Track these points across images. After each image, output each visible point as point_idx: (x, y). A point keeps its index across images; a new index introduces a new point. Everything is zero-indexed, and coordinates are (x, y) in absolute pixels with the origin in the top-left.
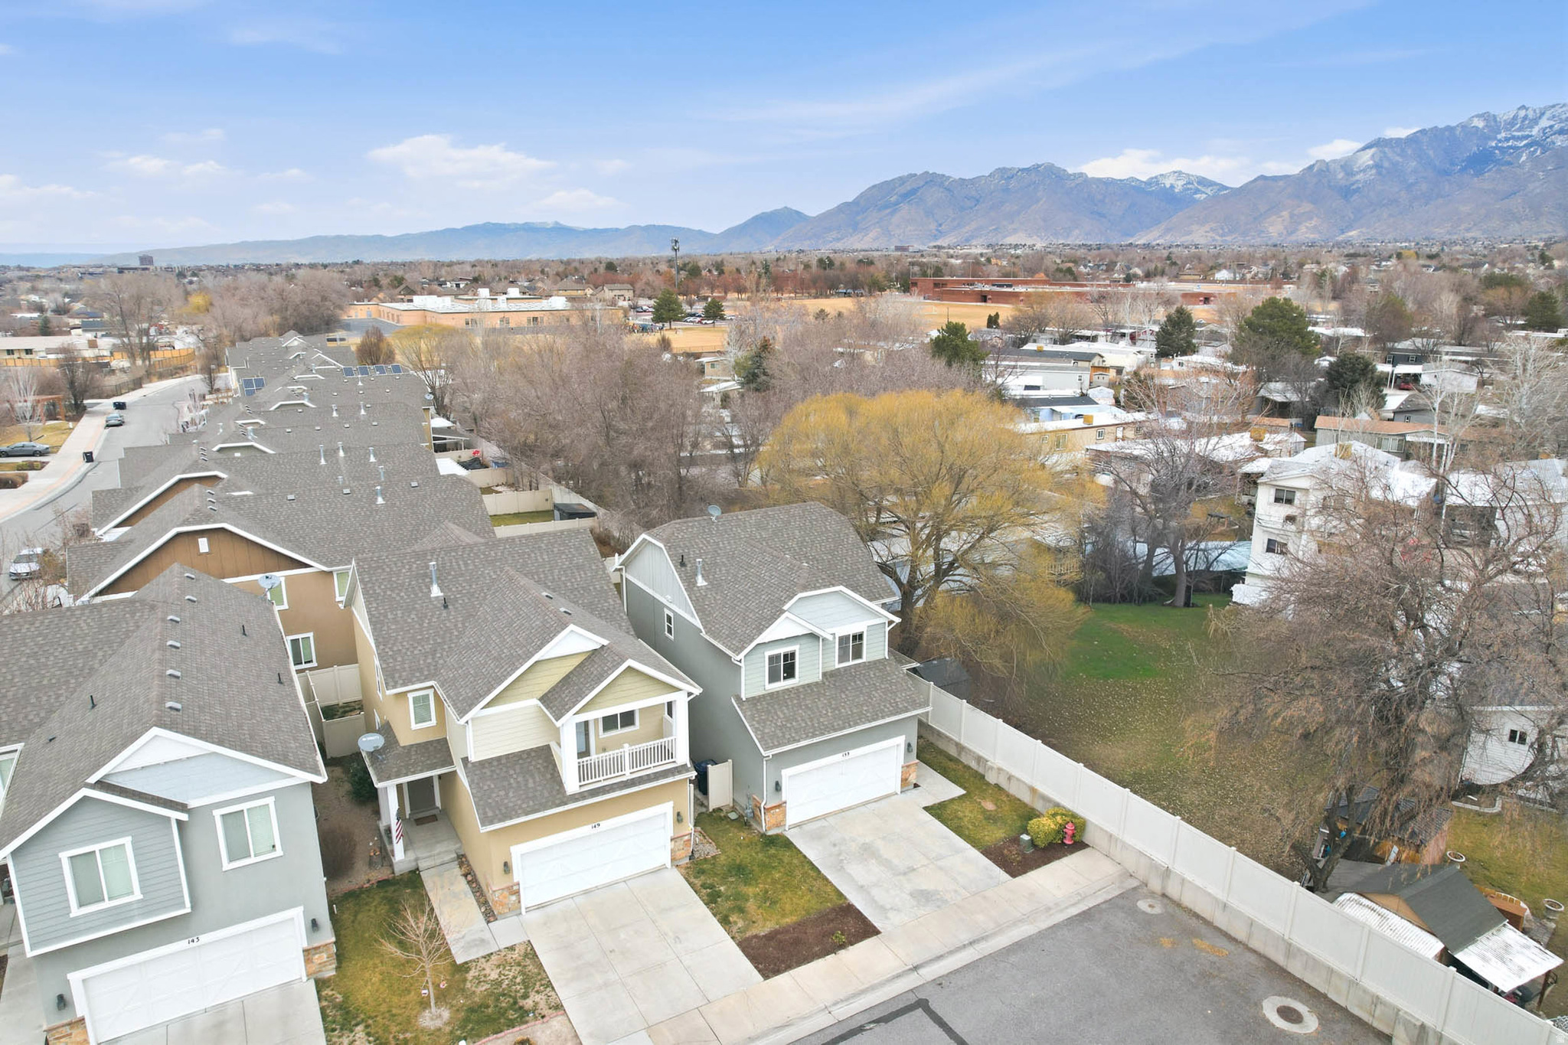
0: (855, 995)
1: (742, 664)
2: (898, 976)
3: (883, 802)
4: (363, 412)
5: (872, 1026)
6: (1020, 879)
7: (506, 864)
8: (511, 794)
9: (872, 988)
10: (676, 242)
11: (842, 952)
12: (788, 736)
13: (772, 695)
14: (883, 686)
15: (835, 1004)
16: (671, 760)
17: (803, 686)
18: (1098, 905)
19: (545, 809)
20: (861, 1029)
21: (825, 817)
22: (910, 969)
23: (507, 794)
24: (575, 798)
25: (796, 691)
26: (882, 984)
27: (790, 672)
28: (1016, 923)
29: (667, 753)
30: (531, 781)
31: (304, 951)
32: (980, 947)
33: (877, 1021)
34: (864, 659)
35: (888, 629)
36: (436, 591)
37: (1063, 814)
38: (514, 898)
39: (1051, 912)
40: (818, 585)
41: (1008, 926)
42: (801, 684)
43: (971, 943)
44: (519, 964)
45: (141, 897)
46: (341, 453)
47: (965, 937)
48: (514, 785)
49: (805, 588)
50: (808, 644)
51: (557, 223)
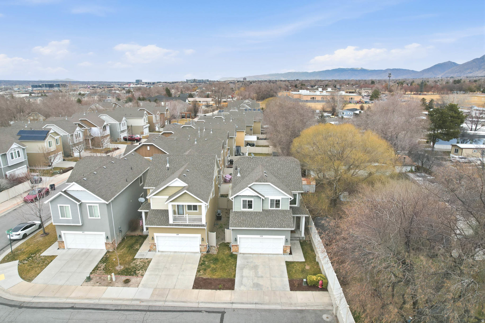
0: (209, 303)
1: (233, 201)
2: (226, 303)
3: (275, 256)
4: (231, 121)
5: (204, 312)
6: (292, 292)
7: (153, 237)
8: (156, 220)
9: (216, 303)
10: (390, 74)
11: (218, 291)
12: (239, 225)
13: (243, 213)
14: (282, 218)
15: (202, 302)
16: (201, 222)
17: (254, 212)
18: (309, 310)
19: (162, 225)
20: (200, 311)
21: (253, 254)
22: (231, 303)
23: (155, 219)
24: (171, 225)
25: (251, 213)
26: (219, 303)
27: (250, 206)
28: (275, 304)
29: (200, 220)
30: (163, 217)
31: (105, 243)
32: (257, 305)
33: (206, 311)
34: (280, 209)
35: (290, 200)
36: (168, 165)
37: (321, 277)
38: (155, 247)
39: (291, 305)
40: (262, 181)
41: (272, 304)
42: (254, 211)
43: (256, 303)
44: (145, 263)
45: (72, 219)
46: (204, 130)
47: (256, 301)
48: (158, 218)
49: (256, 181)
50: (256, 199)
51: (362, 68)
